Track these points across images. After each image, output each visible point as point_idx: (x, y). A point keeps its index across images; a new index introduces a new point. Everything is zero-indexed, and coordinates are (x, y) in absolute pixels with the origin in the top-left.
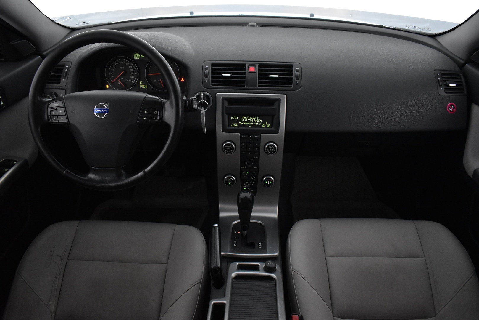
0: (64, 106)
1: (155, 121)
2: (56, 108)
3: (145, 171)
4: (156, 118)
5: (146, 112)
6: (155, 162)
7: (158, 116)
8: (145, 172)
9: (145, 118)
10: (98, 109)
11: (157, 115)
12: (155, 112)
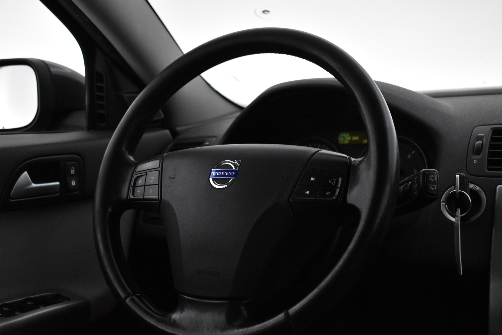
0: (160, 169)
1: (329, 199)
2: (146, 172)
3: (288, 312)
4: (333, 194)
5: (312, 179)
6: (315, 291)
7: (338, 190)
8: (287, 315)
9: (308, 192)
10: (217, 171)
11: (335, 187)
12: (333, 182)
